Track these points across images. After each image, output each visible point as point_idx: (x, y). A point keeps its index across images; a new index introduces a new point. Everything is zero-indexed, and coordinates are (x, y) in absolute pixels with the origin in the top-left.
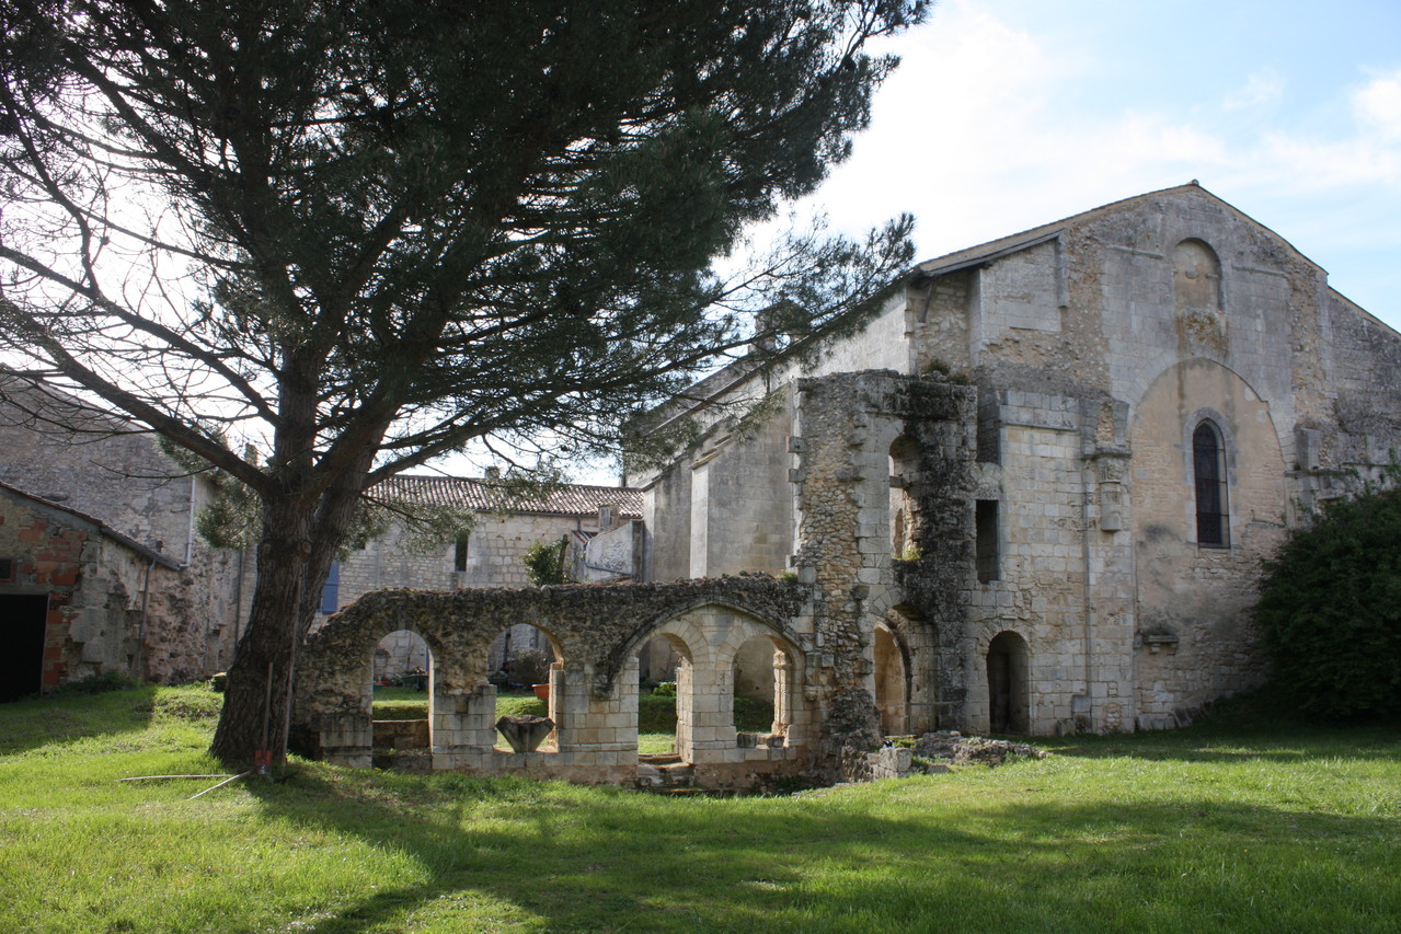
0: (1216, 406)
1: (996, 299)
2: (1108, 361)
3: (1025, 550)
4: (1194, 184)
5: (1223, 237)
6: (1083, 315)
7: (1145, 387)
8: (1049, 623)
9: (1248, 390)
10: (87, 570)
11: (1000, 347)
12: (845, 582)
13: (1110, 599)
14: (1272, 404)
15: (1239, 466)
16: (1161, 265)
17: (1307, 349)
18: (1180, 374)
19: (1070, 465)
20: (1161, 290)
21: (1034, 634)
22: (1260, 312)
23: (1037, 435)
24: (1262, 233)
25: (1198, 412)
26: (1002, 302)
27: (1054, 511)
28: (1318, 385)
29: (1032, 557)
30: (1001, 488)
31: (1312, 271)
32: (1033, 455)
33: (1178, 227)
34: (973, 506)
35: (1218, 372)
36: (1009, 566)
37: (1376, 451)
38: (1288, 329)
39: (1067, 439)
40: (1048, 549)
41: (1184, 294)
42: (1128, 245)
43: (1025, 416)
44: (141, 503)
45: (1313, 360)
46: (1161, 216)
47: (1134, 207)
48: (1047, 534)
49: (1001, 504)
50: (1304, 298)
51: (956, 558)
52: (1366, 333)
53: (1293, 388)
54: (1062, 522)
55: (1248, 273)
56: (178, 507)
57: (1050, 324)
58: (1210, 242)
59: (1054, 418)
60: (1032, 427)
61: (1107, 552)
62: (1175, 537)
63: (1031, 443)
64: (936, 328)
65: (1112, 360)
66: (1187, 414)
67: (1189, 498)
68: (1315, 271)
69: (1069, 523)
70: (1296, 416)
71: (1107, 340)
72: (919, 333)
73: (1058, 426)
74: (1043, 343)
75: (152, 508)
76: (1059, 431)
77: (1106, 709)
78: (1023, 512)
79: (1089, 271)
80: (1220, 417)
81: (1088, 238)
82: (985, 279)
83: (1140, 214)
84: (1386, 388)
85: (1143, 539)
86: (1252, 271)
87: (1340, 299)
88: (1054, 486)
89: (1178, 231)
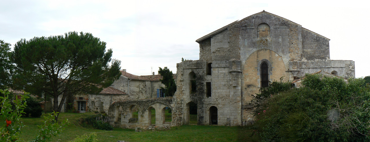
0: (267, 58)
1: (214, 43)
2: (240, 52)
3: (217, 91)
4: (264, 11)
5: (271, 22)
6: (233, 43)
7: (248, 56)
8: (222, 104)
9: (276, 54)
10: (89, 98)
11: (215, 52)
12: (180, 98)
13: (235, 100)
14: (283, 57)
15: (273, 71)
16: (254, 30)
17: (294, 43)
18: (257, 53)
19: (227, 74)
20: (253, 35)
21: (219, 107)
22: (280, 37)
23: (220, 69)
24: (282, 19)
25: (262, 60)
26: (215, 44)
27: (223, 83)
28: (297, 51)
29: (218, 92)
30: (211, 80)
31: (297, 26)
32: (218, 73)
33: (259, 21)
34: (205, 84)
35: (268, 51)
36: (213, 94)
37: (311, 65)
38: (288, 40)
39: (226, 69)
40: (222, 91)
41: (261, 35)
42: (245, 27)
43: (217, 66)
44: (122, 85)
45: (296, 46)
46: (254, 19)
47: (248, 19)
48: (222, 88)
49: (211, 83)
50: (294, 32)
51: (202, 93)
52: (315, 38)
53: (289, 53)
54: (225, 85)
55: (278, 29)
56: (127, 86)
57: (226, 46)
58: (267, 23)
59: (223, 65)
60: (218, 68)
61: (234, 91)
62: (254, 86)
63: (218, 71)
64: (205, 50)
65: (241, 52)
66: (259, 61)
67: (259, 78)
68: (298, 26)
69: (227, 85)
70: (290, 58)
71: (240, 48)
72: (202, 51)
73: (224, 67)
74: (225, 50)
75: (123, 86)
76: (224, 68)
77: (234, 121)
78: (216, 84)
79: (234, 34)
80: (268, 61)
81: (235, 27)
82: (212, 40)
83: (249, 20)
84: (320, 50)
85: (246, 87)
86: (279, 28)
87: (308, 31)
88: (223, 78)
89: (259, 22)
